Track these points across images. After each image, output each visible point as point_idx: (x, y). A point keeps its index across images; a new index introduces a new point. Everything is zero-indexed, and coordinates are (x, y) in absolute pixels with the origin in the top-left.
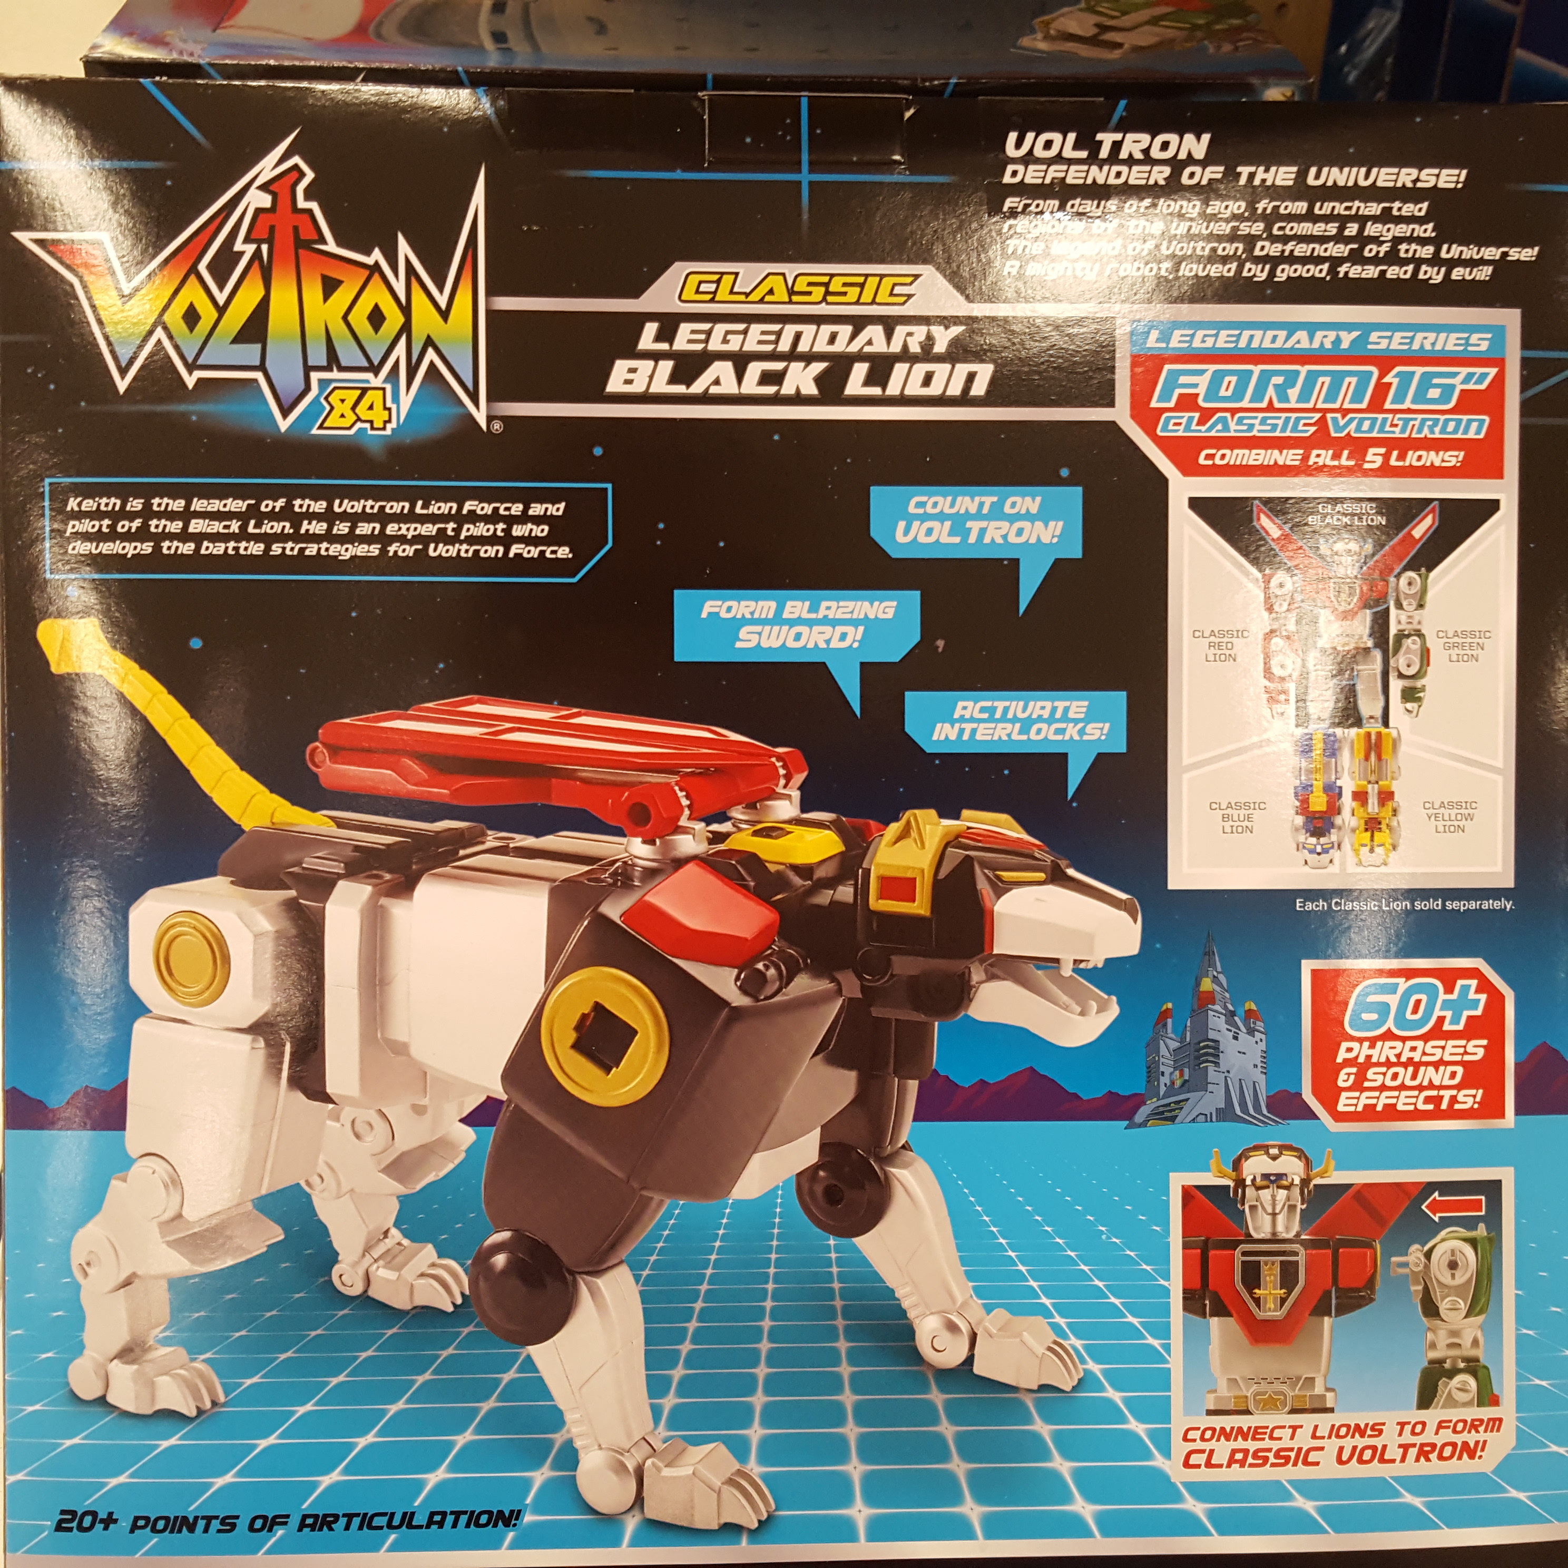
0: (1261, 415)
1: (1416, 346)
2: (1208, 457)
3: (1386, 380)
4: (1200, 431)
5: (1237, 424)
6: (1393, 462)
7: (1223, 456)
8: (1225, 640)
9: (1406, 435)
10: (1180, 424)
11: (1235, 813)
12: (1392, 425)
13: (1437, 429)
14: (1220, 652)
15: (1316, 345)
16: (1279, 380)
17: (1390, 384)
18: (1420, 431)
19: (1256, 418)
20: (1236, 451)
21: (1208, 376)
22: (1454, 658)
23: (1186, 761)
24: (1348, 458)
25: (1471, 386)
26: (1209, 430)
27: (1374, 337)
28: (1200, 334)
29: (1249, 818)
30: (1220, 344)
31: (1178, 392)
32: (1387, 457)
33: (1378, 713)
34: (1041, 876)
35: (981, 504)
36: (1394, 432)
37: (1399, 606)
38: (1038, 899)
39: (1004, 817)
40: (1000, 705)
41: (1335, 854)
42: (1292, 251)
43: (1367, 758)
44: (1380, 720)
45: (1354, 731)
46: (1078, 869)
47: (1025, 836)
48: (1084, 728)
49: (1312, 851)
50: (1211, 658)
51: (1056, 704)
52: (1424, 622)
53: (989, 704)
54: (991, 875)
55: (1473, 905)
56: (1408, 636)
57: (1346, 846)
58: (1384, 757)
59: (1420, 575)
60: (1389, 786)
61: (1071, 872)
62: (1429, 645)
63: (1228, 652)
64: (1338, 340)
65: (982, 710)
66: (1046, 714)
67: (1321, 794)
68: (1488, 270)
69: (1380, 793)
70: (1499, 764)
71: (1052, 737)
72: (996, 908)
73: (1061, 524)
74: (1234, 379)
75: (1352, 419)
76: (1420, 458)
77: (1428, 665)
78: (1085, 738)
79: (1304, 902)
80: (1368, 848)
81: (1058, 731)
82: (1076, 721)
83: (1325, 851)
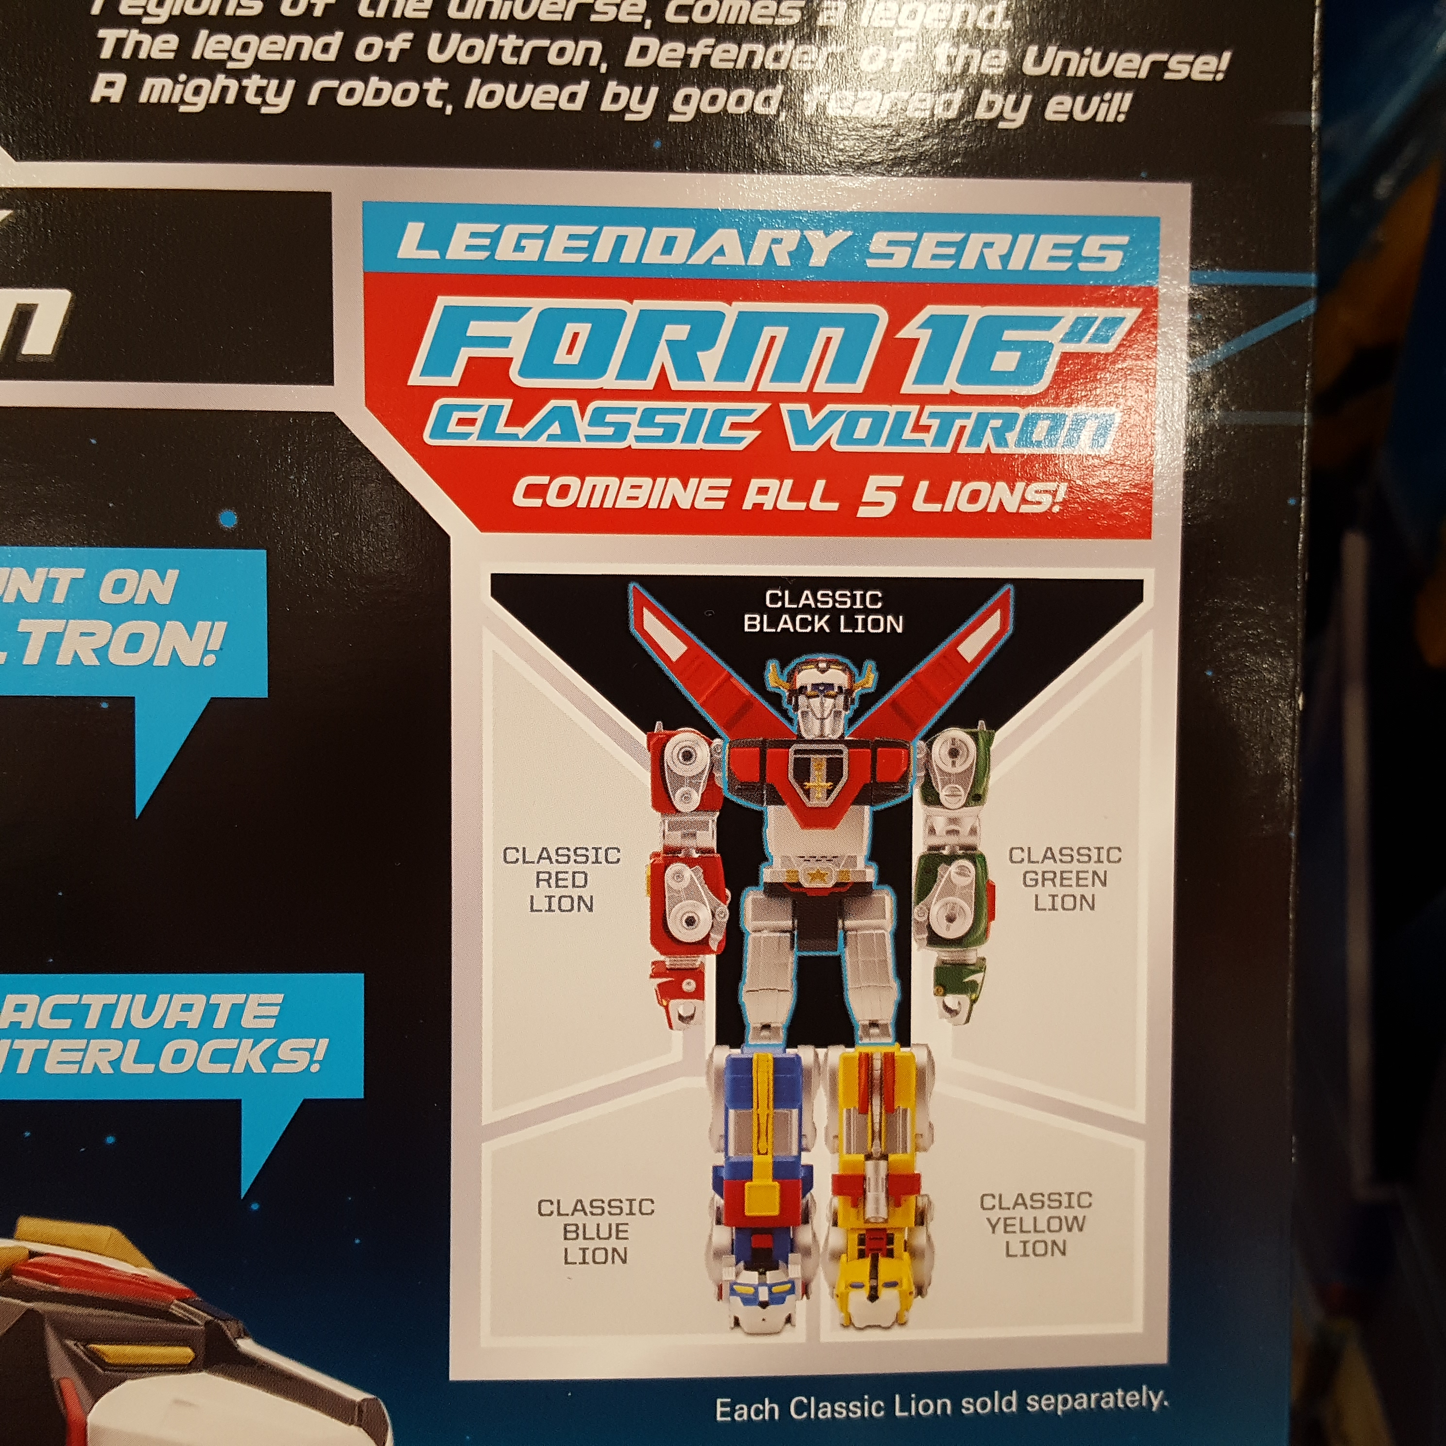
0: (641, 405)
1: (968, 262)
2: (532, 491)
3: (905, 333)
4: (515, 437)
5: (590, 424)
6: (919, 505)
7: (564, 491)
8: (572, 867)
9: (947, 449)
10: (472, 422)
11: (591, 1223)
12: (918, 428)
13: (1011, 437)
14: (557, 892)
15: (757, 258)
16: (678, 332)
17: (914, 342)
18: (976, 439)
19: (633, 411)
20: (590, 481)
21: (529, 321)
22: (1046, 902)
23: (489, 1116)
24: (824, 498)
25: (1084, 346)
26: (533, 435)
27: (879, 242)
28: (511, 232)
29: (618, 1231)
30: (555, 254)
31: (465, 353)
32: (905, 495)
33: (887, 1014)
34: (184, 1353)
35: (50, 584)
36: (921, 443)
37: (931, 797)
38: (177, 1402)
39: (105, 1233)
40: (96, 1002)
41: (798, 1306)
42: (706, 59)
43: (864, 1107)
44: (891, 1030)
45: (835, 1054)
46: (261, 1341)
47: (149, 1272)
48: (275, 1048)
49: (747, 1301)
50: (541, 903)
51: (215, 999)
52: (983, 831)
53: (72, 999)
54: (79, 1351)
55: (1083, 1402)
56: (950, 859)
57: (821, 1286)
58: (899, 1104)
59: (975, 736)
60: (911, 1164)
61: (247, 1345)
62: (992, 876)
63: (575, 893)
64: (804, 249)
65: (58, 1012)
66: (194, 1020)
67: (770, 1182)
68: (1123, 101)
69: (891, 1179)
70: (1139, 1115)
71: (205, 1067)
72: (92, 1418)
73: (221, 627)
74: (584, 329)
75: (833, 417)
76: (974, 496)
77: (992, 916)
78: (277, 1068)
79: (732, 1406)
80: (865, 1293)
81: (218, 1056)
82: (258, 1035)
83: (777, 1299)
